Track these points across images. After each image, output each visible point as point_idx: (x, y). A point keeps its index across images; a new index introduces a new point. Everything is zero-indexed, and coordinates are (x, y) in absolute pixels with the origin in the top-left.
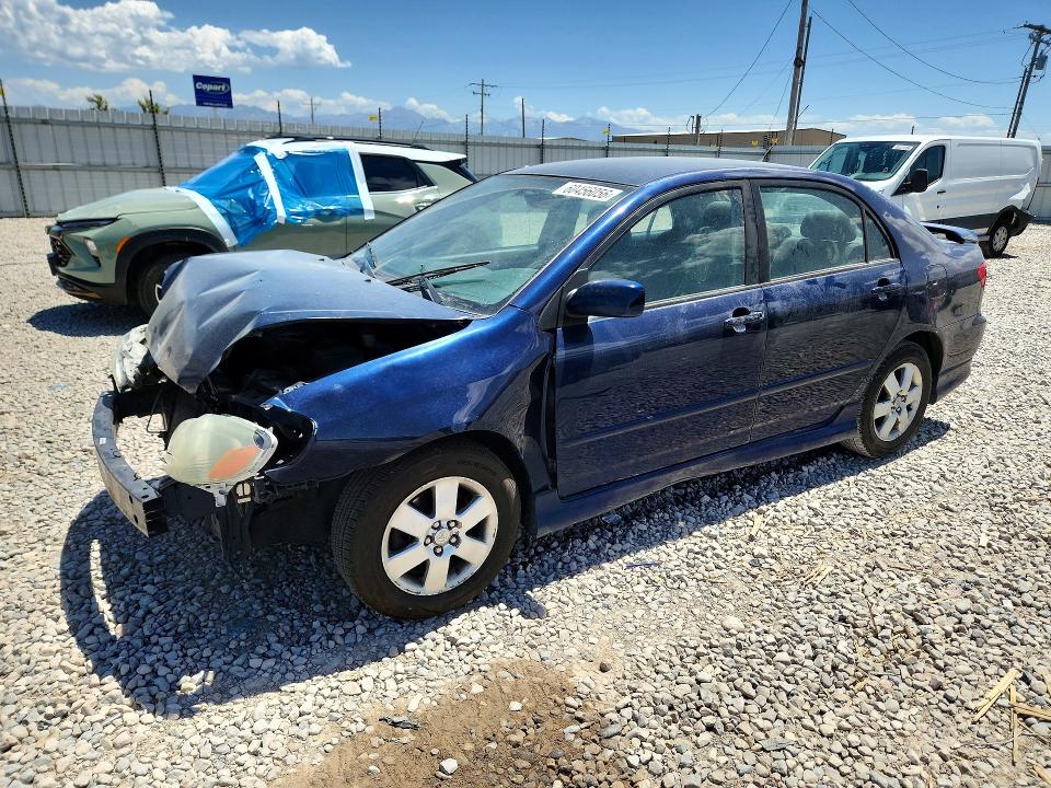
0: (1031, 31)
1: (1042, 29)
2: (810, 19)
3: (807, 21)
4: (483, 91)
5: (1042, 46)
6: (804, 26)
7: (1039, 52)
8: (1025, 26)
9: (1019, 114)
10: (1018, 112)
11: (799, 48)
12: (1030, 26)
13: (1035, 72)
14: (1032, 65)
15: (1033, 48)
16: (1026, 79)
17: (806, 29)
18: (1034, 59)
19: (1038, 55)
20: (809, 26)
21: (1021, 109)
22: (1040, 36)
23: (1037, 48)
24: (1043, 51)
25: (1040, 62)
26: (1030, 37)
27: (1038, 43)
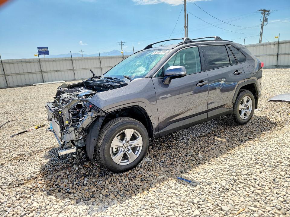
0: (262, 11)
1: (265, 11)
2: (188, 14)
3: (187, 15)
4: (122, 44)
5: (266, 15)
6: (186, 17)
8: (260, 10)
10: (261, 35)
11: (185, 23)
13: (265, 23)
14: (263, 21)
16: (263, 25)
17: (187, 17)
18: (264, 19)
22: (265, 13)
23: (264, 16)
24: (266, 17)
25: (265, 20)
26: (262, 13)
27: (264, 15)
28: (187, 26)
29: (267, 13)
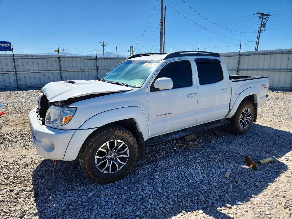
0: (259, 15)
1: (263, 14)
2: (165, 7)
3: (164, 7)
5: (264, 20)
6: (163, 10)
7: (263, 22)
8: (257, 13)
9: (258, 43)
11: (162, 18)
12: (259, 13)
13: (262, 29)
14: (261, 27)
15: (261, 21)
16: (260, 32)
17: (164, 11)
18: (261, 24)
19: (263, 23)
20: (165, 10)
21: (258, 42)
22: (263, 17)
23: (262, 21)
24: (264, 21)
25: (263, 25)
26: (260, 17)
27: (262, 19)
28: (163, 22)
29: (265, 17)
